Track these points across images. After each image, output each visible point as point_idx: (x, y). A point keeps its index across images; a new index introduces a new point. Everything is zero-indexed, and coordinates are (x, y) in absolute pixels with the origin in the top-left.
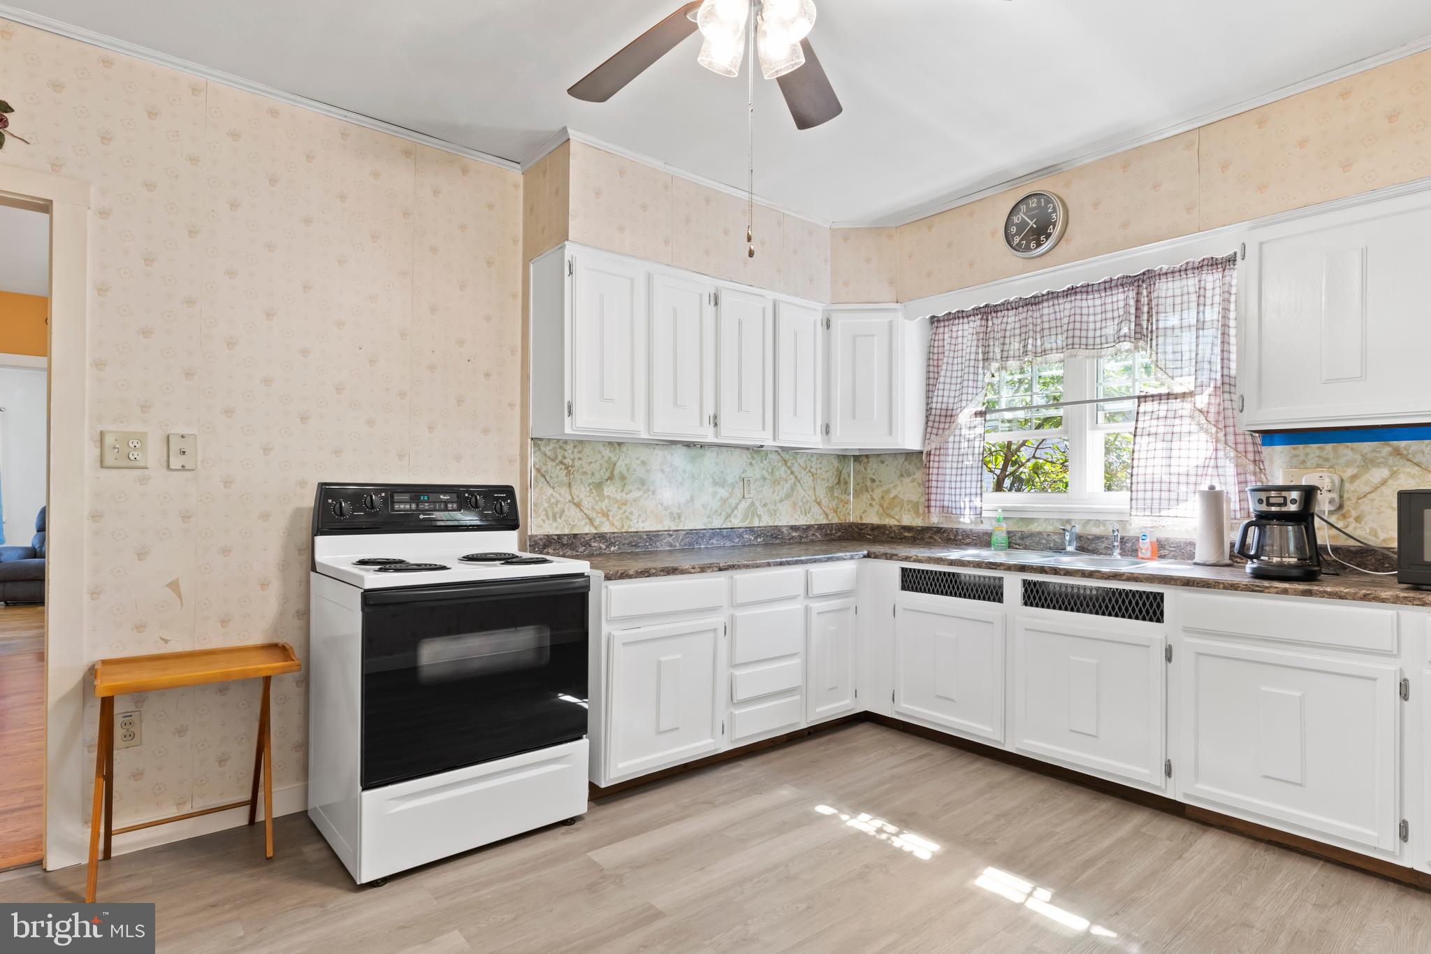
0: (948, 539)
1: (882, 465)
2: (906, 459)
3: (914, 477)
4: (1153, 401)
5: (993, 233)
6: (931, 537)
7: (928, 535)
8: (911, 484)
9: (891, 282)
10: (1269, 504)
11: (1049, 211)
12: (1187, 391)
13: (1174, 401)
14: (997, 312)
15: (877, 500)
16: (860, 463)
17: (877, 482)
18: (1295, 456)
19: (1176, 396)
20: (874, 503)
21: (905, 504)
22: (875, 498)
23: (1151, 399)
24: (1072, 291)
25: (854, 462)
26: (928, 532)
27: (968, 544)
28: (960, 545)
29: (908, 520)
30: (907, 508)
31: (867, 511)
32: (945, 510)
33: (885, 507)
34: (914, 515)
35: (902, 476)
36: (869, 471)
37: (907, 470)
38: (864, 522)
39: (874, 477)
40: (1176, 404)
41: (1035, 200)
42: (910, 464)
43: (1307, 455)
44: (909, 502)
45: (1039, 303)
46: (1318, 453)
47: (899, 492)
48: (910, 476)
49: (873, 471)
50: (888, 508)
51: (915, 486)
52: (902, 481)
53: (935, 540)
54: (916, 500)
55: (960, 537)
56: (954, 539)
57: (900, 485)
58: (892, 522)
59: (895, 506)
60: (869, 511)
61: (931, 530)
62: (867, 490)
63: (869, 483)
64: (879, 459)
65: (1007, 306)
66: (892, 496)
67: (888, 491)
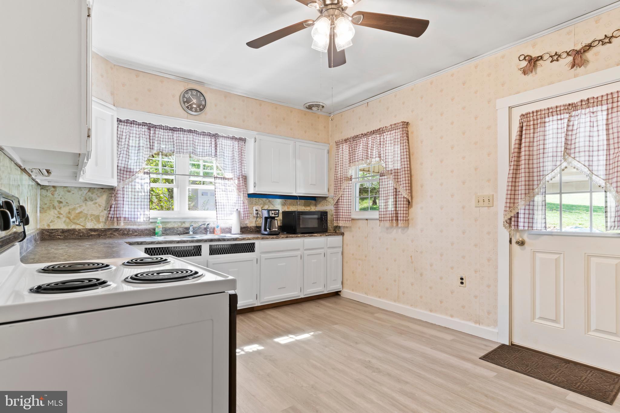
0: (123, 234)
1: (68, 193)
2: (89, 191)
3: (96, 201)
4: (219, 179)
5: (174, 96)
6: (111, 234)
7: (109, 233)
8: (93, 205)
9: (112, 94)
10: (275, 215)
11: (201, 99)
12: (229, 178)
13: (225, 180)
14: (156, 128)
15: (64, 214)
16: (47, 190)
17: (64, 203)
18: (250, 201)
19: (226, 179)
20: (61, 216)
21: (89, 217)
22: (62, 213)
23: (218, 178)
24: (190, 131)
25: (40, 189)
26: (109, 231)
27: (136, 235)
28: (131, 236)
29: (90, 225)
30: (90, 219)
31: (54, 221)
32: (127, 219)
33: (71, 218)
34: (96, 223)
35: (86, 200)
36: (56, 196)
37: (89, 197)
38: (51, 228)
39: (61, 200)
40: (226, 181)
41: (195, 92)
42: (92, 194)
43: (253, 201)
44: (92, 215)
45: (175, 131)
46: (255, 200)
47: (84, 210)
48: (92, 200)
49: (60, 196)
50: (74, 219)
51: (97, 206)
52: (86, 203)
53: (114, 235)
54: (98, 214)
55: (131, 232)
56: (128, 234)
57: (84, 206)
58: (78, 227)
59: (81, 218)
60: (56, 222)
61: (111, 230)
62: (54, 208)
63: (56, 204)
64: (65, 189)
65: (161, 127)
66: (77, 212)
67: (74, 209)
